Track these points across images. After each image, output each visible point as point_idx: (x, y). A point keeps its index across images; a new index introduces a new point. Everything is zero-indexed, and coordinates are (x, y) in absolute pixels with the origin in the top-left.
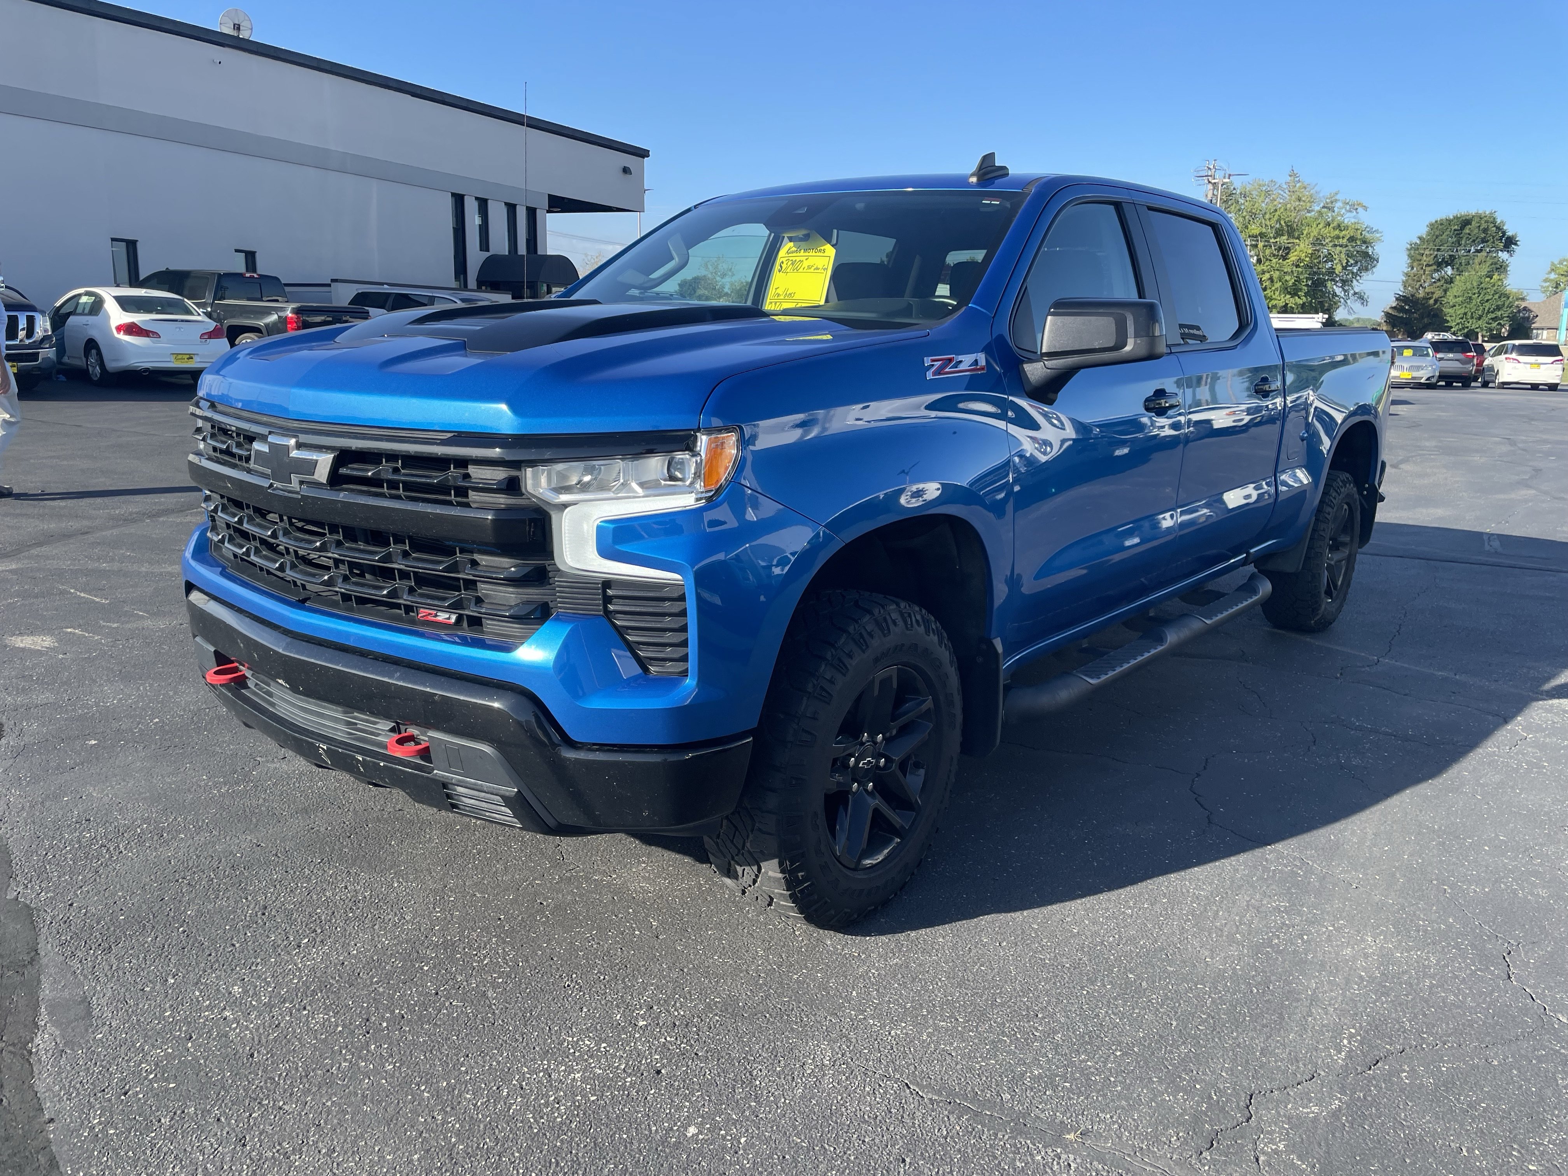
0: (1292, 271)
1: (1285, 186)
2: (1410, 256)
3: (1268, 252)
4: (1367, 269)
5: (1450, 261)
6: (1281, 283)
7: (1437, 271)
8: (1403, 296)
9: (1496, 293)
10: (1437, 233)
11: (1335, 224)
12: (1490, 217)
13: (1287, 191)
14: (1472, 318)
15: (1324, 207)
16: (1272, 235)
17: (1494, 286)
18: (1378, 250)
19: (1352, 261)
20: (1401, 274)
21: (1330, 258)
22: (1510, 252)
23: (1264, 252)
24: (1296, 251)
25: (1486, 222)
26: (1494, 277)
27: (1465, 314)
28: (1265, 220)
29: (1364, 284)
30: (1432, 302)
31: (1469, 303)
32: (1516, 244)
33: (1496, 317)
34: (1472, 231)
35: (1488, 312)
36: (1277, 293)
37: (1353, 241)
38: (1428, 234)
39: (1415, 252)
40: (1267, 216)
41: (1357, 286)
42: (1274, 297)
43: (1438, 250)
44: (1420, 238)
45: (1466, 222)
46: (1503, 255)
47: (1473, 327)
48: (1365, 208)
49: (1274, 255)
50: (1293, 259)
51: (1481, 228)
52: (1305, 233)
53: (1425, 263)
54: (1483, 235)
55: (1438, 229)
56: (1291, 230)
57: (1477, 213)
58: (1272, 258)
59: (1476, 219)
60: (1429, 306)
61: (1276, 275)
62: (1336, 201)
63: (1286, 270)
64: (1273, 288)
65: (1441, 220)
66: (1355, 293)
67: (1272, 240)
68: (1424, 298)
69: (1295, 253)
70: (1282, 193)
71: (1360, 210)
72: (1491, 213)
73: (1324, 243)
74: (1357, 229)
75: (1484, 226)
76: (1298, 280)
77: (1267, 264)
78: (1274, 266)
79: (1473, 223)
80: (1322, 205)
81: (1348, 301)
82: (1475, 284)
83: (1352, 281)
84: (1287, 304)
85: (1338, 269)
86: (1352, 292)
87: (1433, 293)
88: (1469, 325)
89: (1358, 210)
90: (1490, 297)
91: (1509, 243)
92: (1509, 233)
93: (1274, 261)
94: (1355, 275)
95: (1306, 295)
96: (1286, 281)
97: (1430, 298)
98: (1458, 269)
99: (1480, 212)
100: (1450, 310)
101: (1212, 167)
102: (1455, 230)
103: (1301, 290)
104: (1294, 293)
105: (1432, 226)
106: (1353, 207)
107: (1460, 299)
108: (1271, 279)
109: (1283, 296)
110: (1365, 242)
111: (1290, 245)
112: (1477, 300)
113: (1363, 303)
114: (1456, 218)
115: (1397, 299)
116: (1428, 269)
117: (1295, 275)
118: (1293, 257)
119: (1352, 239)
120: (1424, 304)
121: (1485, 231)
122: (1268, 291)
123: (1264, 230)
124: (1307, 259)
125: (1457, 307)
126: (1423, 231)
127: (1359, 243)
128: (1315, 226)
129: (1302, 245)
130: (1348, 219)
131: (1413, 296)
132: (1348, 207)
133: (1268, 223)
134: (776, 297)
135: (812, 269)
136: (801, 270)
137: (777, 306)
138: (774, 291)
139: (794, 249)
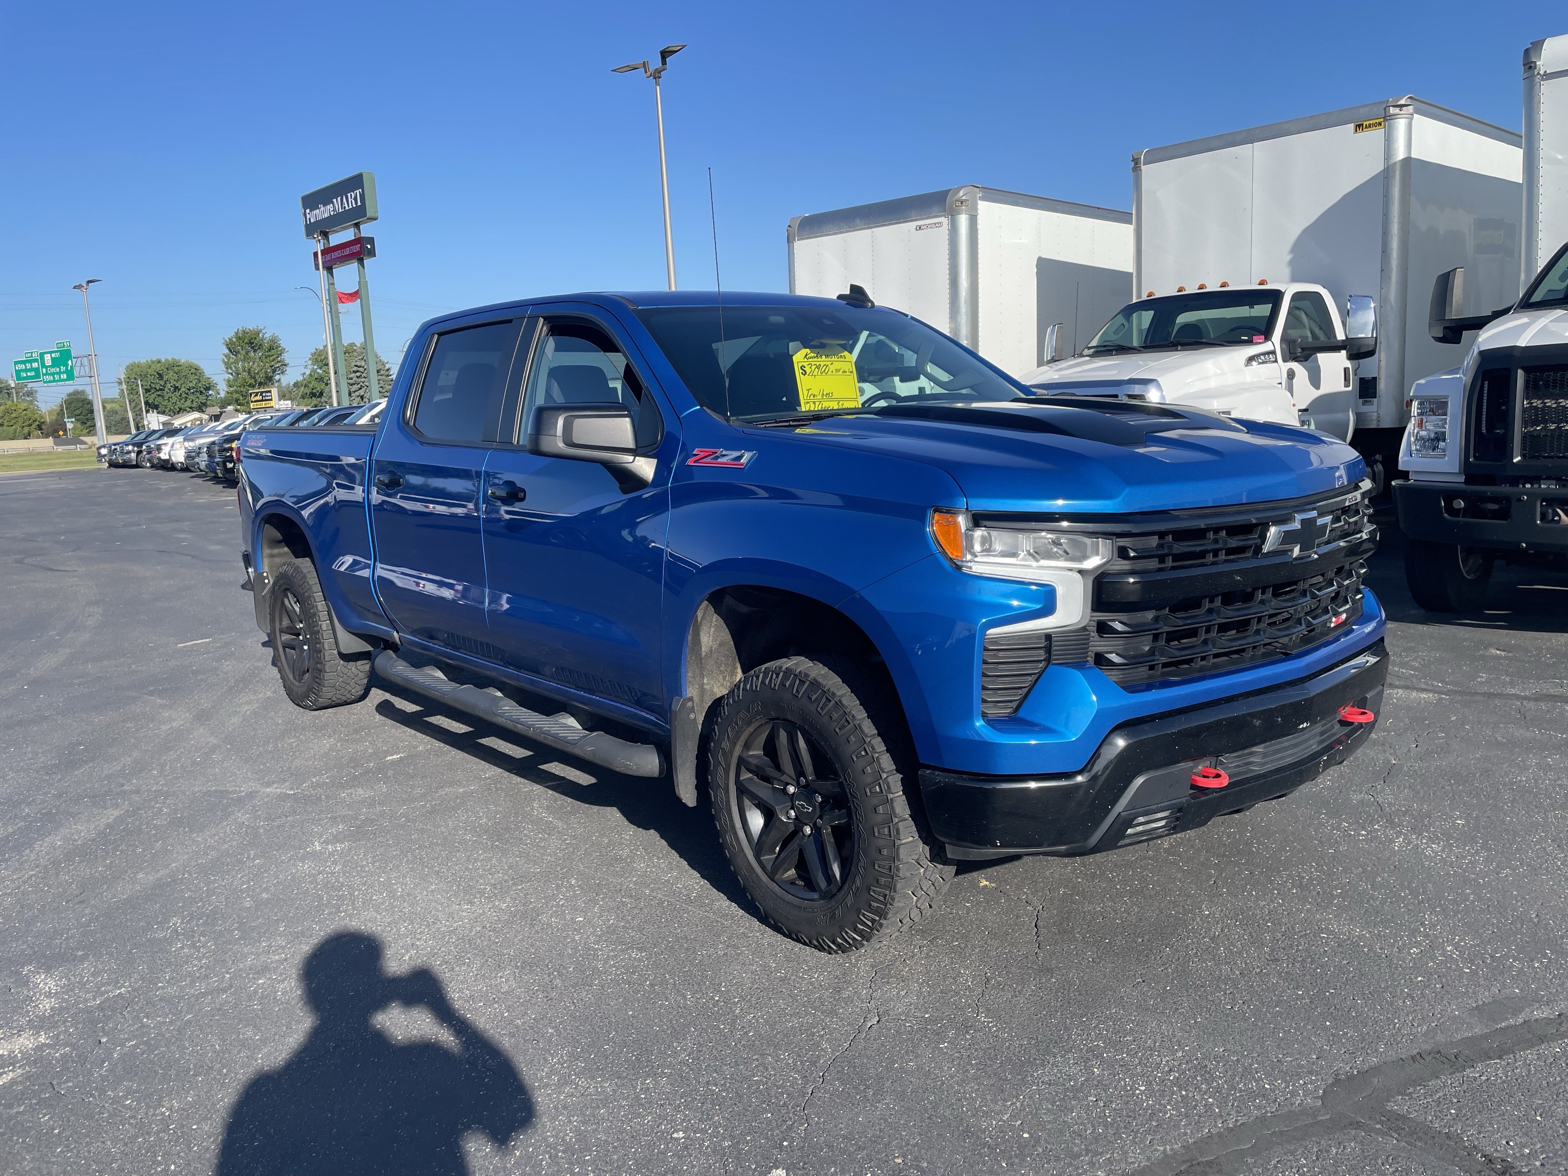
134: (812, 397)
135: (841, 373)
136: (830, 373)
137: (817, 405)
138: (806, 393)
139: (812, 355)
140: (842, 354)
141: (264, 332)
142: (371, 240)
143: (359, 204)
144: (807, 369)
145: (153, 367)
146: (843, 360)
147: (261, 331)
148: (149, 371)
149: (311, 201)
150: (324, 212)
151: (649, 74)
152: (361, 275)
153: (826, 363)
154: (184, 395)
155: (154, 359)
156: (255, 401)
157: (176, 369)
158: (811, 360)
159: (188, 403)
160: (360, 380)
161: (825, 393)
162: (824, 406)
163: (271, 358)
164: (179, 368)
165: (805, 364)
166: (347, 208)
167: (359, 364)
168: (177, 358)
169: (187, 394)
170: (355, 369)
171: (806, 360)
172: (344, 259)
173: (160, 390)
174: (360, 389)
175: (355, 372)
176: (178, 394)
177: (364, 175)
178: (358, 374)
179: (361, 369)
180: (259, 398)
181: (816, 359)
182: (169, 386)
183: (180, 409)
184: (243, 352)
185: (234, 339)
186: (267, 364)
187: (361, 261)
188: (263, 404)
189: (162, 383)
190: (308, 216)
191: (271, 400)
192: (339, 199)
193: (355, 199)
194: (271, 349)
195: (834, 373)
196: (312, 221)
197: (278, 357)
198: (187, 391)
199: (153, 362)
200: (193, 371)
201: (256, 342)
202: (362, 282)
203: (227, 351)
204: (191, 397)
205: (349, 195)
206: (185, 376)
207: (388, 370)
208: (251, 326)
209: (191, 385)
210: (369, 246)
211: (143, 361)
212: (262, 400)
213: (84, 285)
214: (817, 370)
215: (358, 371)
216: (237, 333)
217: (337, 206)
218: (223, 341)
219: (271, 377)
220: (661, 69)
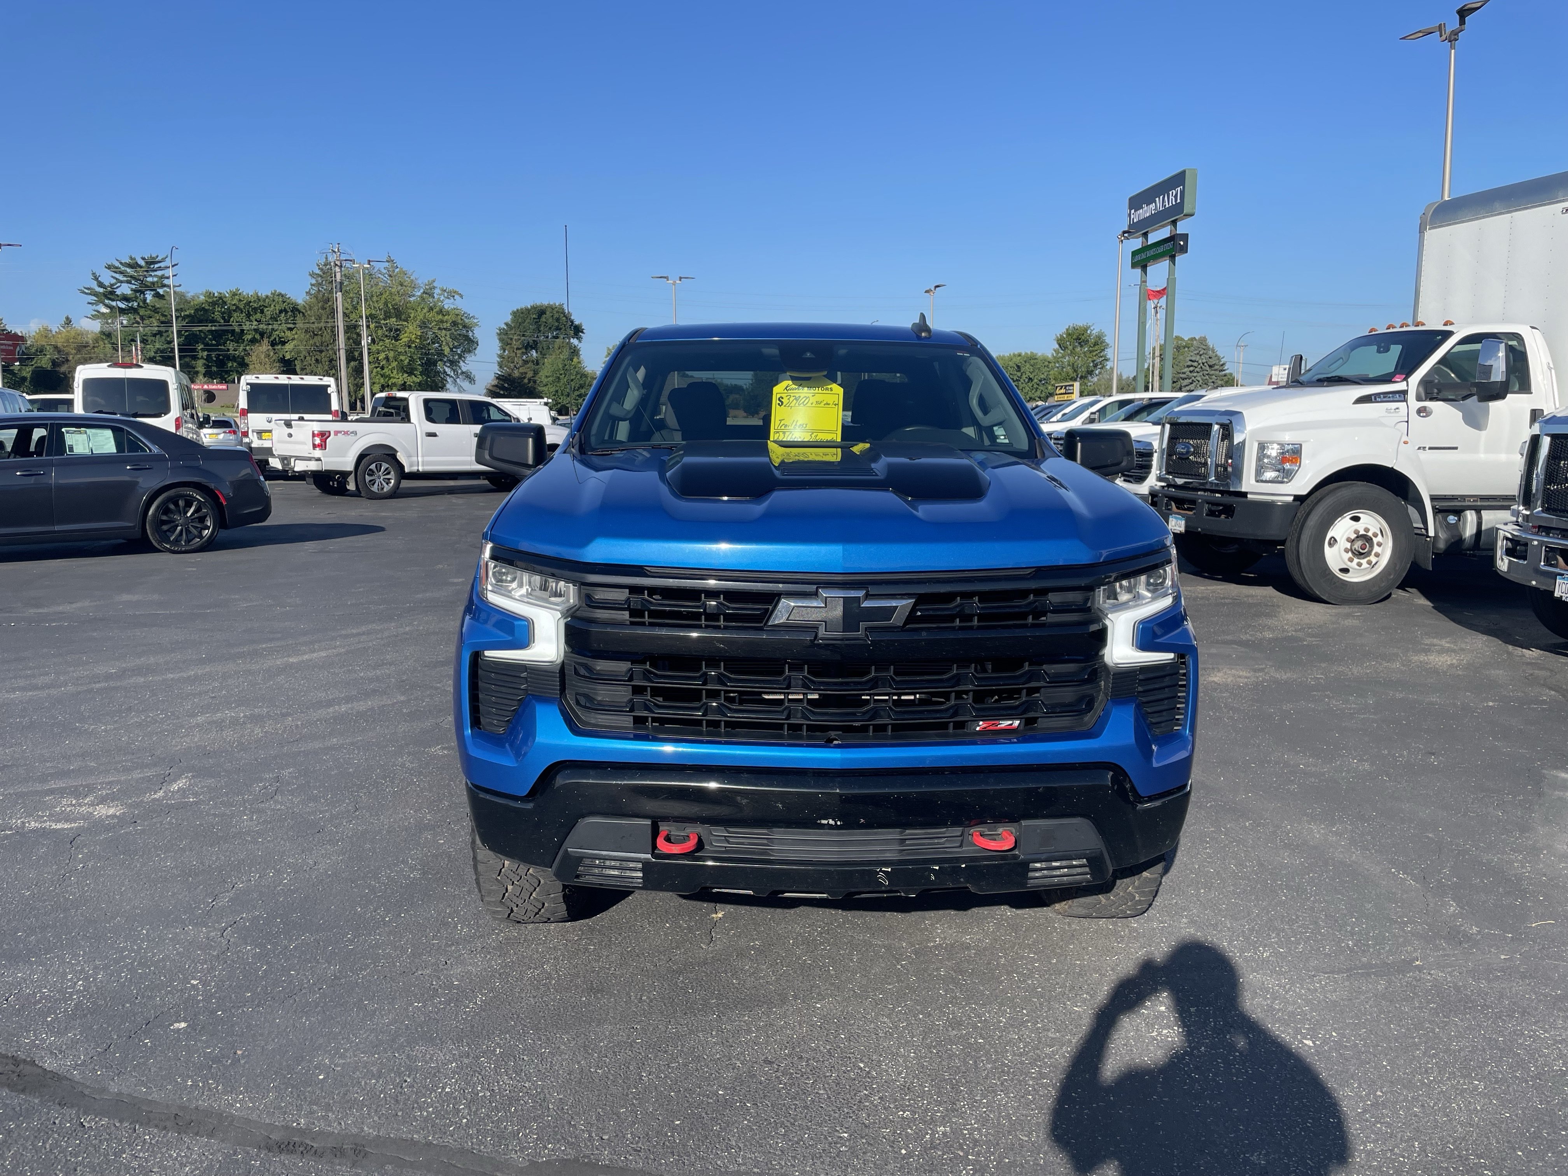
0: (405, 352)
1: (385, 271)
2: (501, 340)
3: (380, 332)
4: (470, 351)
5: (534, 346)
6: (397, 363)
7: (523, 353)
8: (503, 376)
9: (577, 373)
10: (520, 320)
11: (438, 309)
12: (560, 309)
13: (386, 275)
14: (562, 395)
15: (424, 293)
16: (381, 317)
17: (575, 368)
18: (477, 333)
19: (456, 344)
20: (496, 356)
21: (436, 339)
22: (579, 339)
23: (376, 332)
24: (406, 332)
25: (558, 312)
26: (574, 360)
27: (557, 391)
28: (373, 302)
29: (469, 364)
30: (526, 381)
31: (559, 382)
32: (583, 332)
33: (581, 394)
34: (547, 320)
35: (574, 390)
36: (395, 372)
37: (455, 325)
38: (513, 321)
39: (504, 337)
40: (375, 299)
41: (464, 367)
42: (392, 375)
43: (524, 335)
44: (506, 324)
45: (541, 312)
46: (574, 341)
47: (565, 402)
48: (461, 296)
49: (386, 336)
50: (406, 340)
51: (555, 317)
52: (412, 316)
53: (515, 347)
54: (557, 324)
55: (521, 316)
56: (399, 313)
57: (549, 304)
58: (385, 339)
59: (549, 310)
60: (525, 384)
61: (391, 354)
62: (434, 288)
63: (399, 351)
64: (390, 367)
65: (522, 309)
66: (463, 373)
67: (382, 322)
68: (520, 378)
69: (406, 335)
70: (382, 277)
71: (456, 297)
72: (560, 305)
73: (430, 326)
74: (457, 315)
75: (556, 315)
76: (412, 360)
77: (380, 344)
78: (388, 346)
79: (547, 313)
80: (422, 291)
81: (458, 380)
82: (561, 366)
83: (459, 362)
84: (405, 382)
85: (447, 350)
86: (459, 371)
87: (526, 373)
88: (560, 401)
89: (455, 298)
90: (574, 377)
91: (578, 331)
92: (577, 323)
93: (387, 341)
94: (460, 356)
95: (422, 374)
96: (401, 360)
97: (524, 378)
98: (541, 352)
99: (551, 303)
100: (544, 388)
101: (336, 250)
102: (534, 319)
103: (416, 369)
104: (411, 373)
105: (515, 314)
106: (452, 294)
107: (551, 379)
108: (387, 358)
109: (401, 374)
110: (464, 327)
111: (399, 327)
112: (564, 380)
113: (470, 382)
114: (533, 307)
115: (497, 378)
116: (519, 352)
117: (409, 355)
118: (404, 339)
119: (454, 323)
120: (520, 383)
121: (558, 320)
122: (386, 370)
123: (374, 312)
124: (418, 341)
125: (549, 386)
126: (509, 318)
127: (461, 327)
128: (419, 310)
129: (411, 327)
130: (448, 305)
131: (510, 375)
132: (446, 294)
133: (376, 305)
134: (783, 427)
135: (822, 405)
136: (809, 404)
137: (786, 436)
138: (778, 422)
139: (794, 386)
140: (829, 387)
141: (1092, 328)
142: (1185, 237)
143: (1179, 201)
144: (785, 401)
145: (1014, 360)
146: (829, 392)
147: (1090, 327)
148: (1010, 363)
149: (1136, 202)
150: (1147, 211)
151: (1444, 37)
152: (1171, 272)
153: (807, 395)
154: (1035, 386)
155: (1016, 353)
156: (1060, 394)
157: (1032, 362)
158: (792, 391)
159: (1038, 393)
160: (1192, 374)
161: (798, 424)
162: (794, 437)
163: (1094, 354)
164: (1035, 361)
165: (783, 395)
166: (1167, 206)
167: (1193, 359)
168: (1035, 352)
169: (1038, 385)
170: (1190, 363)
171: (785, 391)
172: (1156, 258)
173: (1017, 380)
174: (1192, 383)
175: (1188, 366)
176: (1030, 385)
177: (1187, 172)
178: (1191, 369)
179: (1195, 364)
180: (1063, 391)
181: (797, 391)
182: (1024, 377)
183: (1031, 398)
184: (1071, 348)
185: (1065, 336)
186: (1090, 359)
187: (1173, 258)
188: (1066, 397)
189: (1019, 374)
190: (1132, 216)
191: (1073, 393)
192: (1161, 197)
193: (1176, 197)
194: (1096, 344)
195: (814, 405)
196: (1135, 221)
197: (1101, 352)
198: (1038, 382)
199: (1014, 355)
200: (1046, 363)
201: (1083, 338)
202: (1171, 280)
203: (1057, 346)
204: (1041, 388)
205: (1171, 192)
206: (1039, 369)
207: (1222, 365)
208: (1080, 323)
209: (1042, 376)
210: (1182, 243)
211: (1007, 354)
212: (1066, 393)
213: (933, 289)
214: (795, 401)
215: (1192, 366)
216: (1067, 330)
217: (1159, 204)
218: (1054, 337)
219: (1092, 371)
220: (1458, 31)
